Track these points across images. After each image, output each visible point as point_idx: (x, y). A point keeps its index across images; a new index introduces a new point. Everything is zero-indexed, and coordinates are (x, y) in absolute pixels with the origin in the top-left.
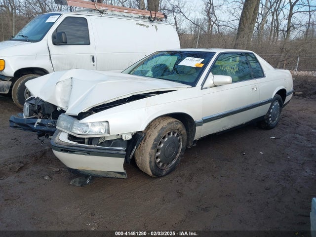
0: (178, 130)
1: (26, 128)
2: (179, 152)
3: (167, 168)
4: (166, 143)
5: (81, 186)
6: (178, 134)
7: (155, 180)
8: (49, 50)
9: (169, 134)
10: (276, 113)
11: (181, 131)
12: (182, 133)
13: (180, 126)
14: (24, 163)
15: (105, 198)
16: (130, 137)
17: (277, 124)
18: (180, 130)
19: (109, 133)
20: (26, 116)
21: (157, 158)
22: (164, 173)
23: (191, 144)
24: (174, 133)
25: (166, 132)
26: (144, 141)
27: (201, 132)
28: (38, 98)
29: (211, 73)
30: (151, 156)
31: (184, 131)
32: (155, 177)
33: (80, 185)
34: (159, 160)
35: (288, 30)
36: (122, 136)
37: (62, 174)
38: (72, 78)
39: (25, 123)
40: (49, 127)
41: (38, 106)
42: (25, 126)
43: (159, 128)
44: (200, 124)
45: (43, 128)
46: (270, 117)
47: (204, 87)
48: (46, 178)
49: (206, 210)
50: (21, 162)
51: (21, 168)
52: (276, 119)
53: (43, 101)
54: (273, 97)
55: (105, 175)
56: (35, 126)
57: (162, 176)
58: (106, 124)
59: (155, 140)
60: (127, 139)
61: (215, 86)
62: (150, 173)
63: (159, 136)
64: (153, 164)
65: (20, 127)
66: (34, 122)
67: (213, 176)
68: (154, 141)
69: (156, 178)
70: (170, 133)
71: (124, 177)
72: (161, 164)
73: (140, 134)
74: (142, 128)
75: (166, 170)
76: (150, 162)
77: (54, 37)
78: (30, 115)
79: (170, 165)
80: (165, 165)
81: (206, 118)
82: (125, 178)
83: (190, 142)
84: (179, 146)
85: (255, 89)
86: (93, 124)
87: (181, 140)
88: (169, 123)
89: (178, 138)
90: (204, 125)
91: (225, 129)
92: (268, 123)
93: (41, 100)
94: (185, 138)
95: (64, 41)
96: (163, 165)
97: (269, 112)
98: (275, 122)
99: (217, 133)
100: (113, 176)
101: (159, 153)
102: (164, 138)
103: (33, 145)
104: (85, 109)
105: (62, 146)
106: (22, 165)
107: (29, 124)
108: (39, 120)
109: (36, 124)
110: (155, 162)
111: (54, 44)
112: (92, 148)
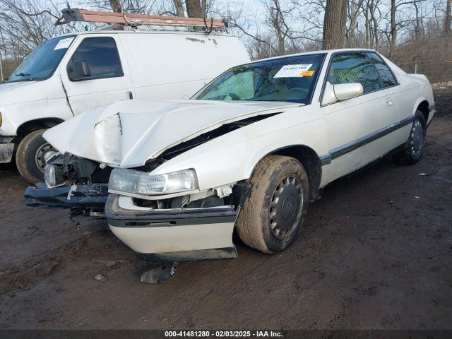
0: (296, 173)
1: (52, 204)
2: (301, 210)
3: (287, 237)
4: (281, 196)
5: (159, 282)
6: (296, 181)
7: (273, 258)
8: (64, 89)
9: (284, 181)
10: (419, 138)
11: (300, 175)
12: (302, 178)
13: (298, 167)
14: (58, 259)
15: (202, 296)
16: (230, 191)
17: (421, 156)
18: (299, 173)
19: (198, 188)
20: (51, 185)
21: (271, 221)
22: (284, 245)
23: (315, 196)
24: (291, 179)
25: (281, 177)
26: (250, 196)
27: (329, 174)
28: (67, 154)
29: (328, 83)
30: (264, 219)
31: (304, 176)
32: (271, 252)
33: (155, 282)
34: (274, 224)
35: (393, 31)
36: (216, 191)
37: (121, 268)
38: (118, 114)
39: (51, 195)
40: (91, 195)
41: (69, 166)
42: (52, 201)
43: (270, 172)
44: (328, 160)
45: (82, 200)
46: (412, 146)
47: (323, 103)
48: (99, 278)
49: (371, 292)
50: (52, 259)
51: (54, 268)
52: (420, 148)
53: (76, 158)
54: (414, 113)
55: (202, 257)
56: (69, 198)
57: (281, 251)
58: (191, 173)
59: (267, 193)
60: (225, 195)
61: (339, 101)
62: (264, 247)
63: (271, 185)
64: (268, 232)
65: (43, 203)
66: (65, 191)
67: (359, 240)
68: (266, 195)
69: (273, 255)
70: (286, 179)
71: (234, 255)
72: (278, 231)
73: (242, 185)
74: (246, 175)
75: (287, 240)
76: (264, 229)
77: (70, 70)
78: (58, 181)
79: (290, 232)
80: (284, 232)
81: (335, 151)
82: (235, 257)
83: (313, 192)
84: (300, 200)
85: (390, 103)
86: (171, 176)
87: (302, 190)
88: (284, 164)
89: (298, 187)
90: (333, 161)
91: (358, 167)
92: (410, 155)
93: (73, 155)
94: (307, 185)
95: (86, 73)
96: (280, 233)
97: (410, 138)
98: (418, 152)
99: (348, 175)
100: (216, 256)
101: (274, 214)
102: (278, 189)
103: (63, 232)
104: (154, 154)
105: (127, 217)
106: (55, 263)
107: (58, 196)
108: (74, 188)
109: (70, 194)
110: (270, 228)
111: (72, 80)
112: (178, 213)
